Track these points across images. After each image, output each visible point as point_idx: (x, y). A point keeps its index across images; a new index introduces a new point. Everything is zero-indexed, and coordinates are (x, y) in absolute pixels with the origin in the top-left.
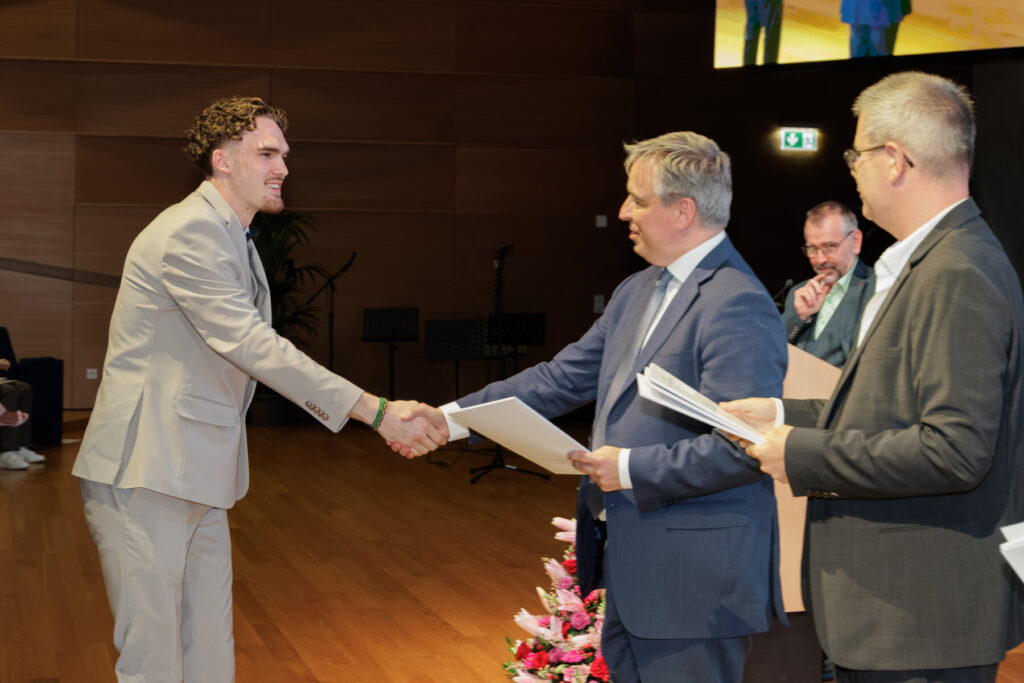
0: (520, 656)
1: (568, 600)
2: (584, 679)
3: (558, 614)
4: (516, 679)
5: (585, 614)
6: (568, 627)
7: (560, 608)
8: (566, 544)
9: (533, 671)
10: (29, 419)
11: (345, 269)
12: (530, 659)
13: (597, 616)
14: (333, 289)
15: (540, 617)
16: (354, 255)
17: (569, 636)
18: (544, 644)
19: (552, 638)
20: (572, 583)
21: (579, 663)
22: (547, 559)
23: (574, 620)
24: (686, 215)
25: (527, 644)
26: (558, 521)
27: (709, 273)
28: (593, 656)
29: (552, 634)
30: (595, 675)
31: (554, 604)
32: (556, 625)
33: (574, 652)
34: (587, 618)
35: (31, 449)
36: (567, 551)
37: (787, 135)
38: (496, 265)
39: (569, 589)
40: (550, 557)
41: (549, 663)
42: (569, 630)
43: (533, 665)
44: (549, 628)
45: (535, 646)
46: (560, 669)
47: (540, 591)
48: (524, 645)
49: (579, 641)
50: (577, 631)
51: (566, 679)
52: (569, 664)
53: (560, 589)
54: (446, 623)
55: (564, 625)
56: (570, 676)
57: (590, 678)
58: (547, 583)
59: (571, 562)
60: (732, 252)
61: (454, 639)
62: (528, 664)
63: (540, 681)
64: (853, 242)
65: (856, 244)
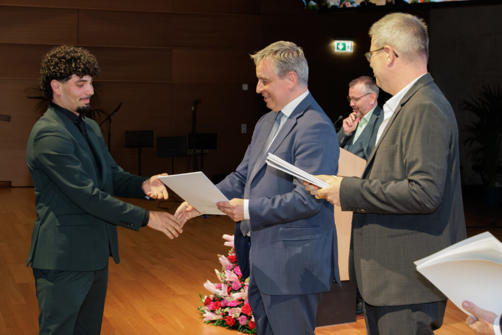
0: (207, 303)
1: (231, 276)
2: (238, 315)
3: (226, 283)
4: (204, 315)
5: (239, 282)
6: (230, 289)
7: (226, 280)
8: (230, 248)
9: (213, 311)
11: (116, 111)
12: (211, 305)
13: (245, 284)
14: (110, 121)
15: (216, 284)
16: (121, 104)
17: (231, 293)
18: (218, 298)
19: (222, 294)
20: (232, 267)
21: (236, 307)
22: (220, 255)
23: (233, 286)
24: (293, 81)
25: (210, 298)
26: (225, 236)
28: (243, 303)
29: (222, 292)
30: (244, 313)
31: (223, 278)
32: (225, 288)
33: (233, 302)
34: (240, 284)
36: (230, 251)
37: (338, 44)
38: (193, 109)
39: (231, 270)
40: (221, 255)
41: (221, 307)
42: (231, 290)
43: (213, 308)
44: (221, 290)
45: (214, 298)
46: (227, 310)
47: (217, 271)
48: (208, 298)
49: (236, 296)
50: (235, 291)
51: (230, 315)
52: (231, 307)
53: (227, 270)
54: (168, 288)
55: (228, 288)
56: (232, 313)
57: (241, 314)
58: (220, 267)
59: (232, 257)
60: (313, 101)
61: (173, 295)
62: (210, 307)
63: (217, 316)
64: (370, 99)
65: (372, 100)
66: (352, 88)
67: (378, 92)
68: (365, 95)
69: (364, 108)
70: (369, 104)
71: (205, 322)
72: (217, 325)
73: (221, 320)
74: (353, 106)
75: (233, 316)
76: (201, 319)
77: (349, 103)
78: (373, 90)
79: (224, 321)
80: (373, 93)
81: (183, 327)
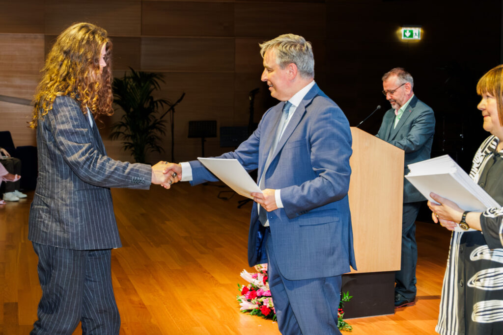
0: (243, 293)
3: (262, 272)
4: (241, 304)
7: (262, 269)
9: (249, 301)
10: (20, 179)
11: (179, 101)
12: (248, 294)
14: (173, 111)
15: (253, 274)
16: (184, 94)
18: (255, 287)
19: (259, 284)
24: (293, 72)
25: (248, 287)
27: (309, 101)
29: (258, 282)
31: (260, 267)
32: (261, 277)
33: (268, 291)
35: (20, 191)
37: (405, 31)
38: (250, 99)
41: (257, 296)
43: (249, 297)
44: (257, 279)
45: (251, 288)
46: (262, 299)
48: (246, 288)
51: (264, 304)
52: (266, 297)
55: (264, 278)
56: (267, 303)
60: (318, 90)
61: (215, 285)
62: (247, 297)
63: (253, 305)
64: (405, 89)
65: (408, 90)
66: (386, 82)
67: (413, 81)
68: (399, 87)
69: (401, 99)
70: (405, 95)
71: (242, 311)
72: (253, 315)
73: (257, 310)
74: (390, 99)
75: (268, 306)
76: (238, 309)
77: (386, 97)
78: (406, 80)
79: (259, 311)
80: (408, 83)
81: (219, 316)
